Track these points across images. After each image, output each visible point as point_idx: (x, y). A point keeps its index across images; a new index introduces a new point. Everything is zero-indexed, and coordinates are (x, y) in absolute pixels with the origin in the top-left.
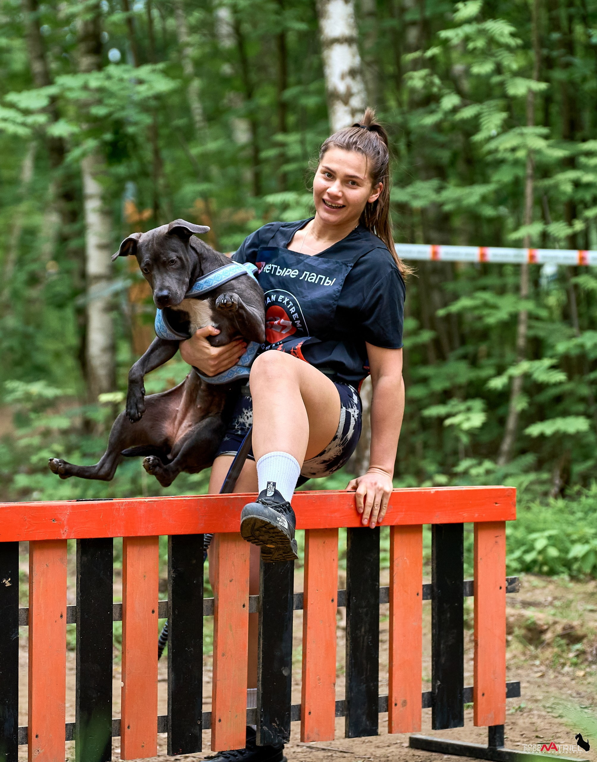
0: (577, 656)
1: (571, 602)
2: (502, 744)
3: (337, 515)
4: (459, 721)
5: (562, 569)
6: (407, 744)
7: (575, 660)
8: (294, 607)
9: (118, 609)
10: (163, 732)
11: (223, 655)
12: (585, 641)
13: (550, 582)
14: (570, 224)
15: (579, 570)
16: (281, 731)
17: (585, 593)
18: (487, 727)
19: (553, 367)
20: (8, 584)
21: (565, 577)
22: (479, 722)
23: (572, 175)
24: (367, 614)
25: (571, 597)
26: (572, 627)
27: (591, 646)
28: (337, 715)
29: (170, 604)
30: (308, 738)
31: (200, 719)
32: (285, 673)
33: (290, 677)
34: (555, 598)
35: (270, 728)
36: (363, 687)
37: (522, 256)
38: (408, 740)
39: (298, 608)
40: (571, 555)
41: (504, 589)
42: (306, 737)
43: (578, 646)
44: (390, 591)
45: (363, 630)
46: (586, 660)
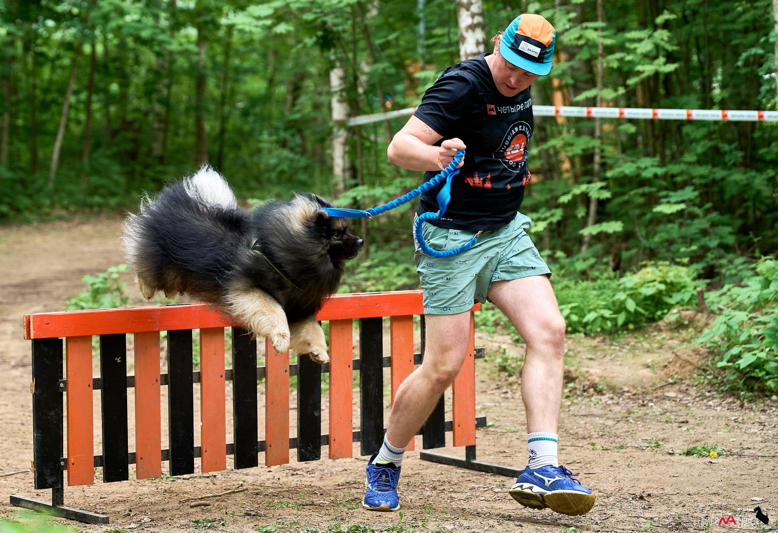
0: (570, 391)
1: (579, 352)
2: (474, 457)
3: (351, 310)
4: (441, 443)
5: (581, 329)
6: (419, 457)
7: (568, 394)
8: (323, 371)
9: (197, 376)
10: (231, 454)
11: (272, 403)
12: (577, 381)
13: (570, 338)
14: (616, 90)
15: (591, 330)
16: (314, 452)
17: (591, 346)
18: (464, 448)
19: (602, 188)
20: (119, 361)
21: (582, 335)
22: (456, 444)
23: (618, 55)
24: (374, 374)
25: (580, 349)
26: (569, 372)
27: (580, 384)
28: (354, 441)
29: (234, 371)
30: (334, 456)
31: (257, 445)
32: (316, 414)
33: (319, 417)
34: (569, 350)
35: (307, 450)
36: (372, 422)
37: (583, 112)
38: (419, 454)
39: (325, 371)
40: (585, 320)
41: (473, 356)
42: (332, 455)
43: (571, 385)
44: (390, 359)
45: (371, 385)
46: (576, 394)
